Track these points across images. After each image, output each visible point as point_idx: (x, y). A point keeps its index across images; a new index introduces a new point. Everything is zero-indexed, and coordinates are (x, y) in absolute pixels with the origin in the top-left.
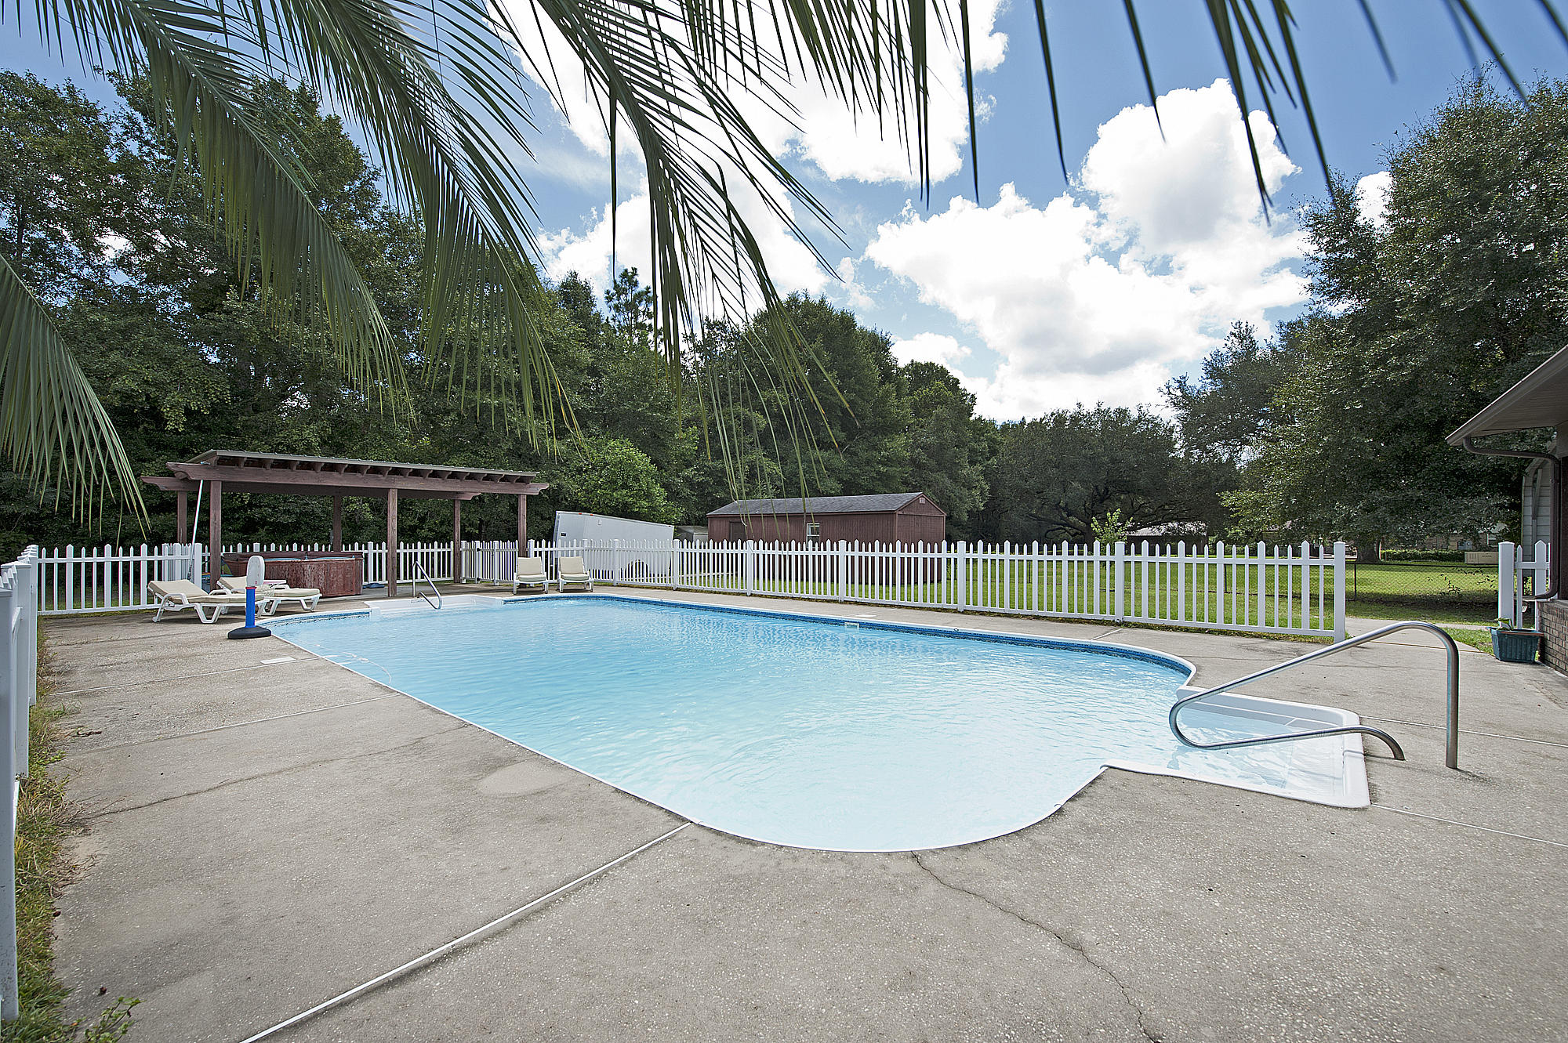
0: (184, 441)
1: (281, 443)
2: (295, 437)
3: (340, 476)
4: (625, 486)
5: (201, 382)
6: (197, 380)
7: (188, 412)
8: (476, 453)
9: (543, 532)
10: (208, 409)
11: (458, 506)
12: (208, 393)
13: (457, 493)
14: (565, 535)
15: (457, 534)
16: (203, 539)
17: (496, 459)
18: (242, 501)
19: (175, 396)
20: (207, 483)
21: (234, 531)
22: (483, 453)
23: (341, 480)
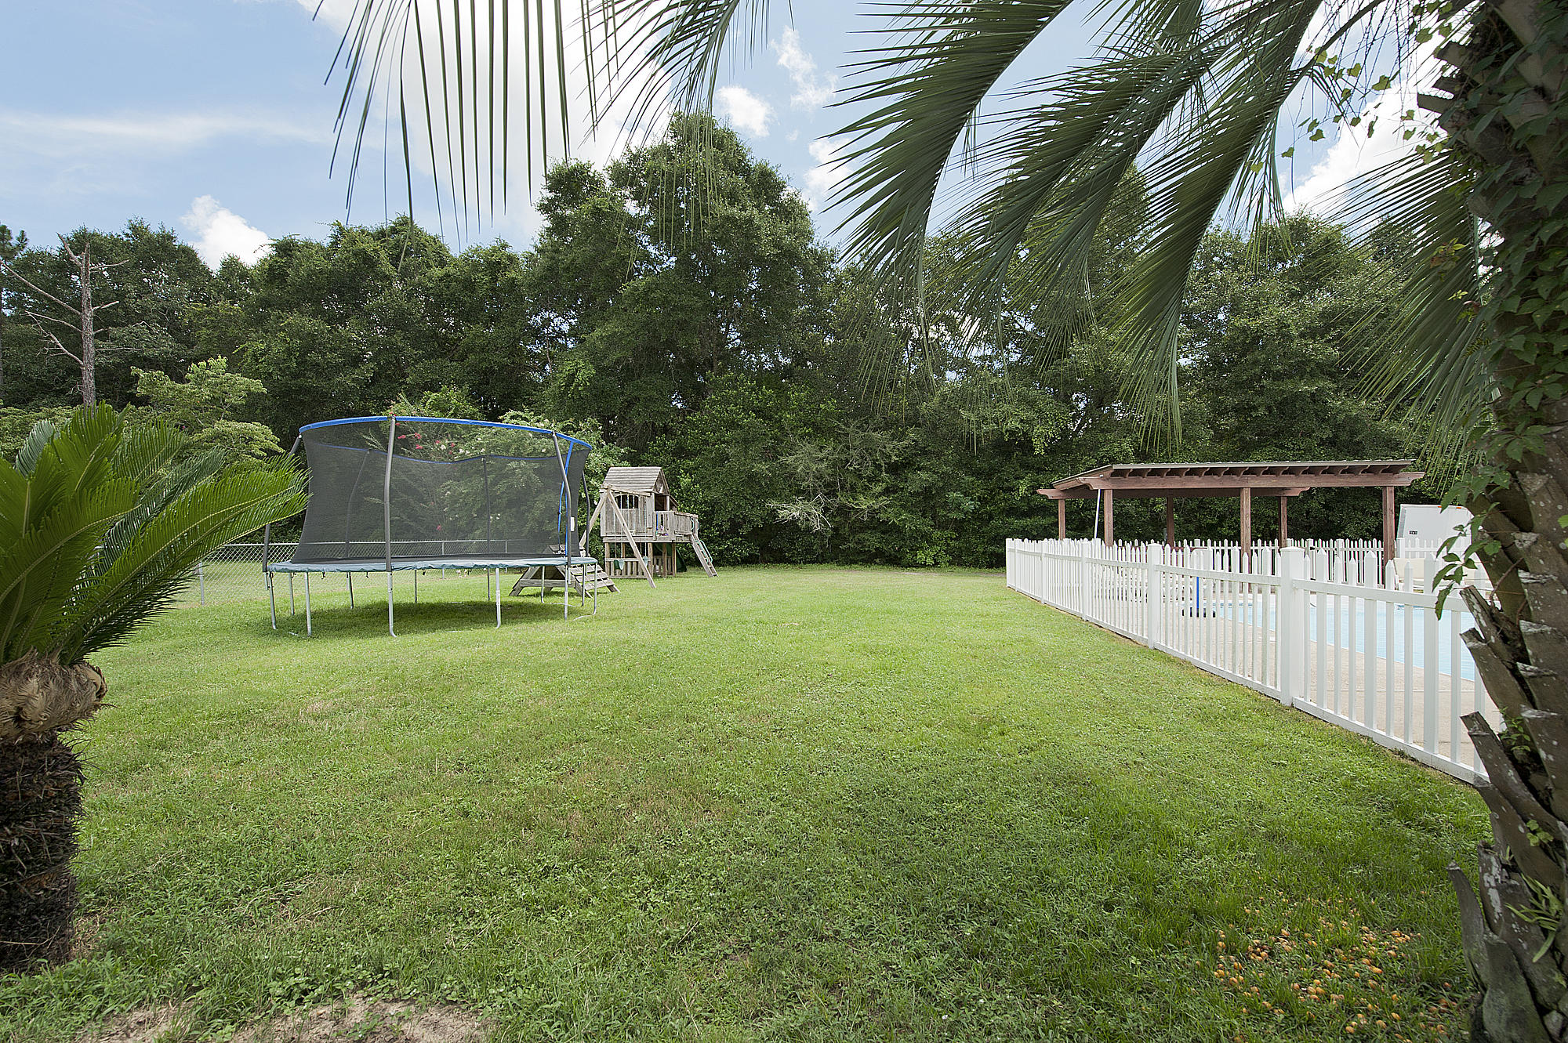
1: (1105, 456)
2: (1117, 450)
5: (1054, 415)
8: (1282, 447)
9: (1367, 530)
11: (1284, 502)
13: (1283, 489)
14: (1415, 533)
15: (1284, 532)
16: (1101, 535)
17: (1308, 450)
18: (1078, 507)
19: (1039, 429)
20: (1102, 491)
22: (1290, 445)
23: (1200, 482)
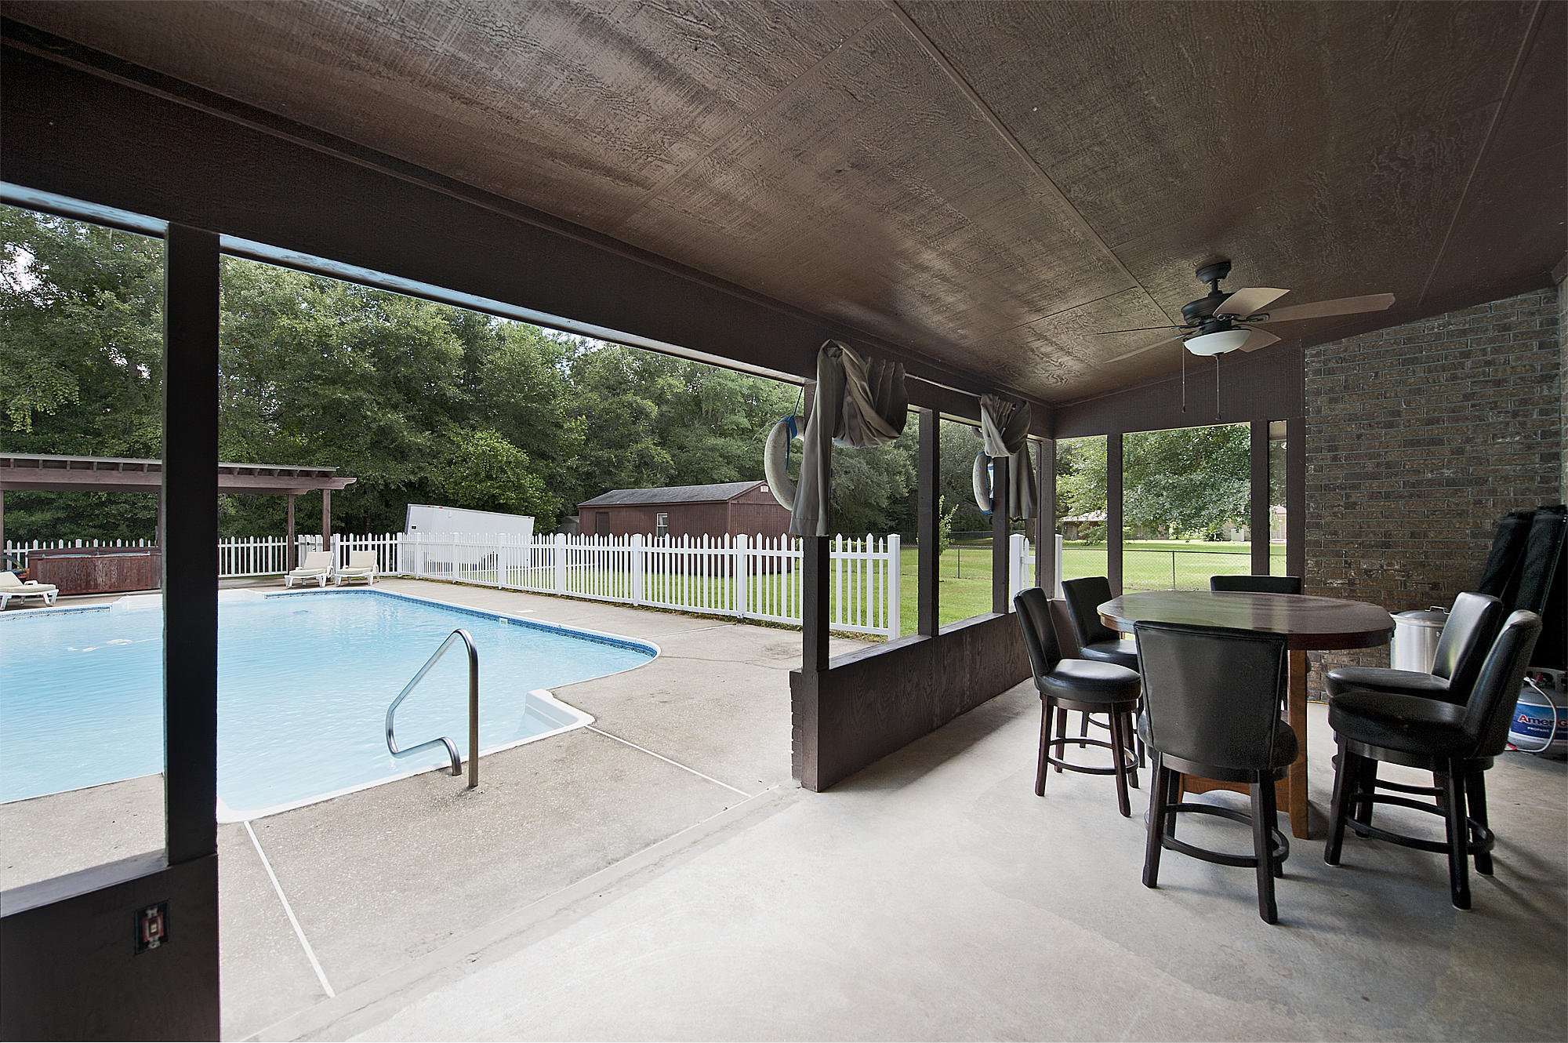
0: (39, 442)
3: (119, 475)
4: (489, 477)
6: (44, 383)
7: (35, 415)
10: (55, 410)
12: (56, 395)
14: (415, 527)
15: (291, 529)
19: (21, 399)
21: (94, 527)
